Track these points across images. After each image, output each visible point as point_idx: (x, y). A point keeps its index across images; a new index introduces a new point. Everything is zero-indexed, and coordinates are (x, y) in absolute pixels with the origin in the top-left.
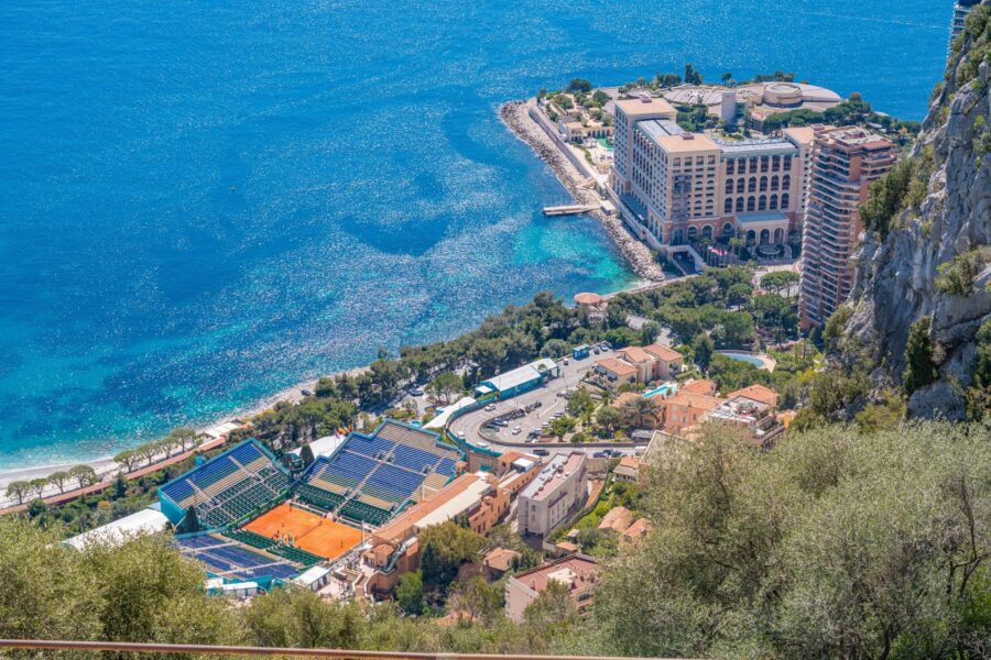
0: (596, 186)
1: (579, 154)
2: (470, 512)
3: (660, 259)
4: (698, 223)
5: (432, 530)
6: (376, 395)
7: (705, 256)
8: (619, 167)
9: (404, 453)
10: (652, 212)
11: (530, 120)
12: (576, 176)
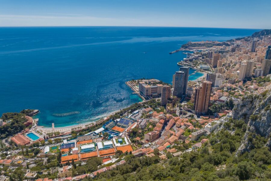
0: (137, 90)
1: (135, 87)
2: (136, 127)
3: (145, 98)
4: (149, 94)
5: (133, 129)
6: (121, 114)
7: (150, 97)
8: (140, 88)
9: (127, 121)
10: (144, 93)
11: (129, 83)
12: (135, 89)
